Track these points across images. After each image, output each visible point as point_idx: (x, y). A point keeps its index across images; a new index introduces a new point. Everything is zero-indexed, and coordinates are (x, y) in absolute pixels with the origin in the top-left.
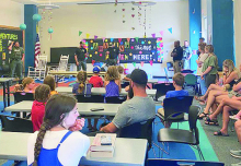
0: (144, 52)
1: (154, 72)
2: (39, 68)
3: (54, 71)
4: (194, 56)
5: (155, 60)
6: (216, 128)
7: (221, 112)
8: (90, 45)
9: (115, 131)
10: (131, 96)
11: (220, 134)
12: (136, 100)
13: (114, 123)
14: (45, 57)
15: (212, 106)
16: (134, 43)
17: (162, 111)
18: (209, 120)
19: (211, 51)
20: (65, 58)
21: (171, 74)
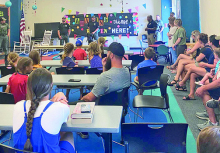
0: (122, 26)
1: (131, 43)
2: (24, 43)
3: (38, 45)
5: (131, 33)
6: (184, 94)
7: (189, 78)
8: (72, 20)
9: (94, 99)
11: (188, 99)
12: (113, 71)
13: (93, 93)
14: (30, 32)
16: (113, 17)
19: (180, 24)
20: (48, 33)
21: (145, 45)
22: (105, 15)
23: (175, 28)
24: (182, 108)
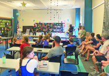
0: (58, 28)
2: (19, 33)
3: (24, 35)
4: (77, 30)
5: (62, 31)
8: (38, 25)
10: (54, 46)
11: (86, 60)
12: (56, 48)
14: (21, 29)
15: (83, 50)
16: (54, 24)
17: (65, 51)
18: (82, 55)
20: (28, 30)
21: (68, 37)
22: (51, 24)
23: (81, 30)
24: (84, 64)
